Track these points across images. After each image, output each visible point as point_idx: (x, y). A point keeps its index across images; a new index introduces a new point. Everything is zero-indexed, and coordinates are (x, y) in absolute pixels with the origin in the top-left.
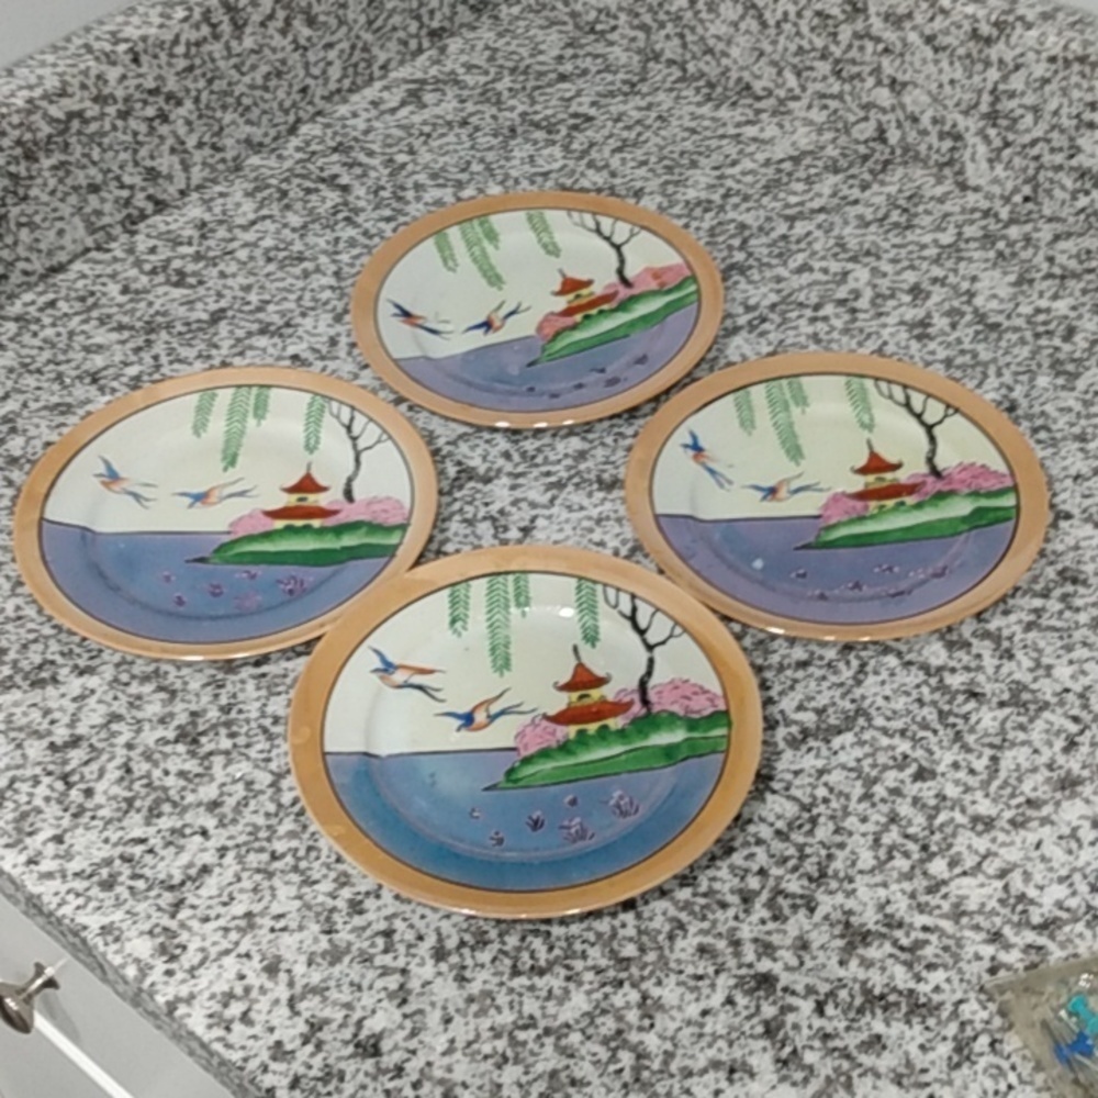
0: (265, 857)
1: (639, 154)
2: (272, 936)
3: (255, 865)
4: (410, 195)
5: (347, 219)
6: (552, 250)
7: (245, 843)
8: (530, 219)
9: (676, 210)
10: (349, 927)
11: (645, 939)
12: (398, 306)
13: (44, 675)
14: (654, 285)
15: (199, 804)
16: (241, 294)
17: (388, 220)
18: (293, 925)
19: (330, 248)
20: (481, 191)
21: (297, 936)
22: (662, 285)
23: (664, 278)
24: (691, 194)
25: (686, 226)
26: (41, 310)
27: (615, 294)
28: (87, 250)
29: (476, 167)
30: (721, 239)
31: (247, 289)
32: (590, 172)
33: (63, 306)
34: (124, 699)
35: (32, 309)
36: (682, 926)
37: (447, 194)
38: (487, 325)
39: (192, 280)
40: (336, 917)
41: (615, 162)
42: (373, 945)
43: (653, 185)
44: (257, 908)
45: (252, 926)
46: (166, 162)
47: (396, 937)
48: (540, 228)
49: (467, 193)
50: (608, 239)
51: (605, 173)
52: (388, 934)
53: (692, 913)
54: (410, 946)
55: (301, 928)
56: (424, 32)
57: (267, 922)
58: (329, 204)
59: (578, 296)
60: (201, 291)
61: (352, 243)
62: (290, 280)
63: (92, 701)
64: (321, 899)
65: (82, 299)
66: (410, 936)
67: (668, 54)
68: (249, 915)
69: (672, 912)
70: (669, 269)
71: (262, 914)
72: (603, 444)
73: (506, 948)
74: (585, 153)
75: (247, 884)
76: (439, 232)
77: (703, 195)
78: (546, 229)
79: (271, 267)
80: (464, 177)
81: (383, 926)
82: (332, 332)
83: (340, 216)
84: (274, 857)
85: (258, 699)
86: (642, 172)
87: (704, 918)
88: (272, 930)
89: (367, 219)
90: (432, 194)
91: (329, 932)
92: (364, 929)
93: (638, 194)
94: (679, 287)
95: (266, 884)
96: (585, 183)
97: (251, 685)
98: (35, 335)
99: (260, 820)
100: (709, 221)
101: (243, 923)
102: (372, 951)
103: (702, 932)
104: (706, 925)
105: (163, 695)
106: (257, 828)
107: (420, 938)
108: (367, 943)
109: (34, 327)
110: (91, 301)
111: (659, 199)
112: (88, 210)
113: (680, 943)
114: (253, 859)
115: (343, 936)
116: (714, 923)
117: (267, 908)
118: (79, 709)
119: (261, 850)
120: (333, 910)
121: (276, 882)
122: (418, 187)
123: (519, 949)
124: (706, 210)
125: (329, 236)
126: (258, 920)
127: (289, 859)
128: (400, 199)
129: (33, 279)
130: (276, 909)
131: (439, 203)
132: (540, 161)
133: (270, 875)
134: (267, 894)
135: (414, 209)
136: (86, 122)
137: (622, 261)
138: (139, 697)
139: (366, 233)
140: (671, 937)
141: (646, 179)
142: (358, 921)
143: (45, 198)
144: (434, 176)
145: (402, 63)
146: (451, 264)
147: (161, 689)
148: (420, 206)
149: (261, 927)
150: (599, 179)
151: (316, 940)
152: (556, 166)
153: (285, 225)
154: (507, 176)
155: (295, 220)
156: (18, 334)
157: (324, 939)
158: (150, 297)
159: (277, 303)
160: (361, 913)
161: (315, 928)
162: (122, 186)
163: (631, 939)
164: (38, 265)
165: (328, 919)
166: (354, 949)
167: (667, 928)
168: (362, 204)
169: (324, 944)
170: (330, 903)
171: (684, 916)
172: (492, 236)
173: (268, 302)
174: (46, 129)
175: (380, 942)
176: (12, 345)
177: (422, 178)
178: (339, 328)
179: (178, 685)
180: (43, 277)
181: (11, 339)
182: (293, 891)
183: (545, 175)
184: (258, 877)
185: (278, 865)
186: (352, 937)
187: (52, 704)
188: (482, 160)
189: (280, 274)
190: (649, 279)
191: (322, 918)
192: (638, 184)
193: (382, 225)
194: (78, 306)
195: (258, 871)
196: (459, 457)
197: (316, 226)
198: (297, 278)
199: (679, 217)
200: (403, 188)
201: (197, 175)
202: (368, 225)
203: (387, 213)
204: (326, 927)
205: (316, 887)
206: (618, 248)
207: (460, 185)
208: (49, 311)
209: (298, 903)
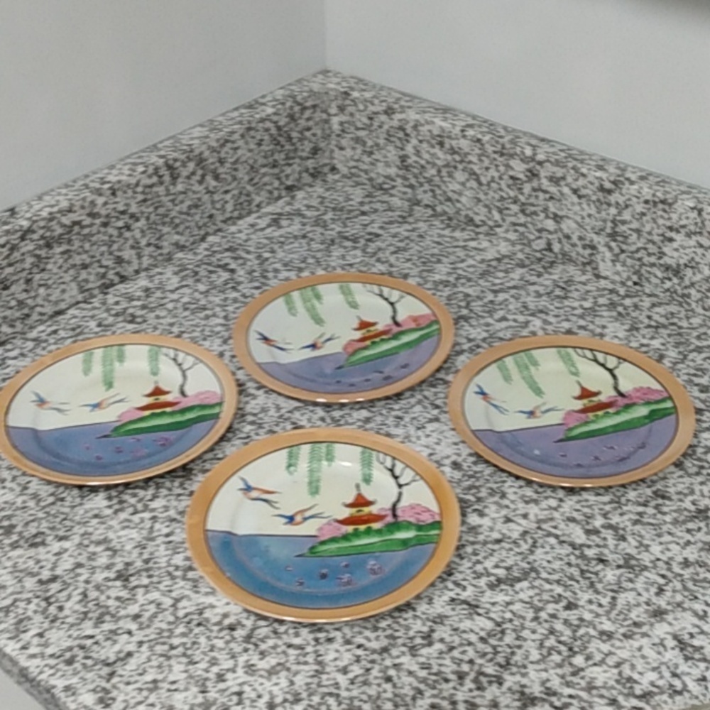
0: (166, 647)
1: (407, 255)
2: (169, 694)
3: (159, 652)
4: (270, 275)
5: (233, 288)
6: (354, 305)
7: (155, 639)
8: (341, 287)
9: (429, 286)
10: (216, 689)
11: (398, 699)
12: (261, 334)
13: (38, 540)
14: (413, 325)
15: (127, 616)
16: (168, 328)
17: (257, 288)
18: (182, 687)
19: (221, 303)
20: (313, 273)
21: (184, 694)
22: (418, 325)
23: (421, 322)
24: (437, 277)
25: (434, 294)
26: (49, 335)
27: (390, 330)
28: (78, 303)
29: (311, 261)
30: (453, 302)
31: (172, 325)
32: (377, 264)
33: (62, 334)
34: (85, 555)
35: (43, 334)
36: (420, 692)
37: (292, 275)
38: (314, 346)
39: (139, 320)
40: (209, 684)
41: (392, 259)
42: (230, 700)
43: (415, 271)
44: (160, 677)
45: (156, 688)
46: (127, 254)
47: (245, 696)
48: (346, 292)
49: (305, 274)
50: (386, 299)
51: (386, 265)
52: (239, 694)
53: (427, 685)
54: (253, 701)
55: (186, 689)
56: (282, 187)
57: (166, 686)
58: (222, 279)
59: (368, 331)
60: (144, 326)
61: (235, 300)
62: (198, 321)
63: (65, 556)
64: (199, 672)
65: (73, 329)
66: (253, 695)
67: (426, 202)
68: (155, 681)
69: (416, 684)
70: (423, 316)
71: (163, 681)
72: (381, 414)
73: (312, 703)
74: (375, 254)
75: (154, 663)
76: (286, 294)
77: (444, 278)
78: (351, 294)
79: (187, 313)
80: (303, 265)
81: (236, 689)
82: (221, 349)
83: (230, 285)
84: (172, 648)
85: (166, 556)
86: (408, 265)
87: (434, 688)
88: (169, 690)
89: (245, 288)
90: (284, 274)
91: (203, 692)
92: (224, 690)
93: (406, 276)
94: (428, 326)
95: (166, 663)
96: (374, 270)
97: (162, 547)
98: (44, 349)
99: (164, 626)
100: (447, 292)
101: (151, 686)
102: (230, 703)
103: (434, 696)
104: (435, 692)
105: (109, 553)
106: (162, 631)
107: (259, 696)
108: (226, 699)
109: (44, 345)
110: (78, 330)
111: (418, 280)
112: (80, 279)
113: (420, 702)
114: (160, 649)
115: (212, 695)
116: (441, 691)
117: (166, 677)
118: (58, 560)
119: (164, 643)
120: (206, 679)
121: (173, 662)
122: (276, 271)
123: (320, 704)
124: (446, 286)
125: (223, 296)
126: (160, 685)
127: (181, 650)
128: (265, 277)
129: (45, 318)
130: (171, 678)
131: (287, 279)
132: (348, 258)
133: (169, 658)
134: (166, 669)
135: (273, 282)
136: (83, 227)
137: (395, 311)
138: (94, 554)
139: (244, 296)
140: (414, 699)
141: (411, 269)
142: (222, 686)
143: (55, 270)
144: (285, 265)
145: (268, 204)
146: (293, 311)
147: (108, 549)
148: (276, 281)
149: (162, 688)
150: (383, 268)
151: (195, 697)
152: (358, 260)
153: (196, 290)
154: (328, 266)
155: (202, 287)
156: (34, 348)
157: (201, 695)
158: (114, 329)
159: (189, 333)
160: (224, 681)
161: (195, 689)
162: (101, 266)
163: (389, 700)
164: (49, 309)
165: (203, 685)
166: (219, 702)
167: (411, 693)
168: (241, 279)
169: (200, 699)
170: (206, 675)
171: (422, 687)
172: (318, 297)
173: (183, 332)
174: (59, 231)
175: (235, 699)
176: (30, 355)
177: (278, 266)
178: (225, 347)
179: (118, 547)
180: (52, 317)
181: (30, 351)
182: (182, 667)
183: (351, 265)
184: (162, 659)
185: (174, 652)
186: (217, 695)
187: (41, 557)
188: (314, 257)
189: (192, 317)
190: (411, 322)
191: (200, 683)
192: (406, 271)
193: (254, 291)
194: (71, 333)
195: (162, 655)
196: (293, 420)
197: (213, 291)
198: (201, 319)
199: (429, 289)
200: (267, 271)
201: (146, 261)
202: (245, 291)
203: (257, 284)
204: (202, 689)
205: (197, 665)
206: (392, 304)
207: (300, 270)
208: (53, 336)
209: (185, 675)
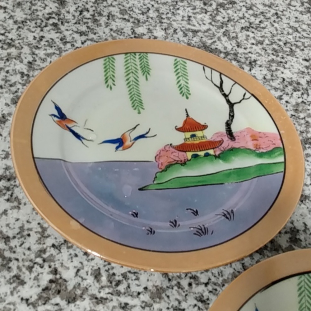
1: (258, 35)
4: (103, 20)
5: (55, 25)
6: (185, 92)
8: (176, 65)
9: (275, 84)
14: (250, 145)
17: (82, 34)
19: (34, 42)
20: (150, 31)
22: (257, 147)
23: (260, 142)
24: (287, 74)
25: (280, 98)
27: (221, 142)
29: (152, 14)
30: (302, 115)
32: (224, 39)
37: (127, 27)
41: (242, 36)
43: (263, 60)
49: (140, 30)
50: (225, 96)
51: (234, 42)
58: (48, 10)
59: (193, 136)
61: (51, 43)
70: (266, 135)
74: (223, 25)
76: (109, 57)
77: (295, 78)
78: (185, 75)
80: (142, 18)
83: (51, 21)
86: (258, 48)
89: (67, 30)
90: (117, 24)
93: (252, 64)
94: (270, 153)
96: (220, 47)
100: (295, 98)
111: (265, 72)
122: (110, 16)
124: (295, 90)
125: (38, 33)
128: (95, 21)
131: (120, 31)
132: (194, 22)
135: (102, 31)
139: (63, 40)
141: (260, 55)
144: (123, 12)
146: (110, 82)
148: (107, 30)
150: (229, 45)
152: (204, 28)
153: (11, 17)
154: (170, 25)
155: (19, 15)
168: (69, 17)
172: (146, 70)
177: (115, 11)
183: (195, 32)
188: (157, 10)
190: (248, 138)
192: (253, 57)
193: (76, 36)
197: (33, 24)
199: (276, 89)
200: (100, 14)
202: (67, 33)
203: (83, 28)
206: (231, 105)
207: (138, 22)
